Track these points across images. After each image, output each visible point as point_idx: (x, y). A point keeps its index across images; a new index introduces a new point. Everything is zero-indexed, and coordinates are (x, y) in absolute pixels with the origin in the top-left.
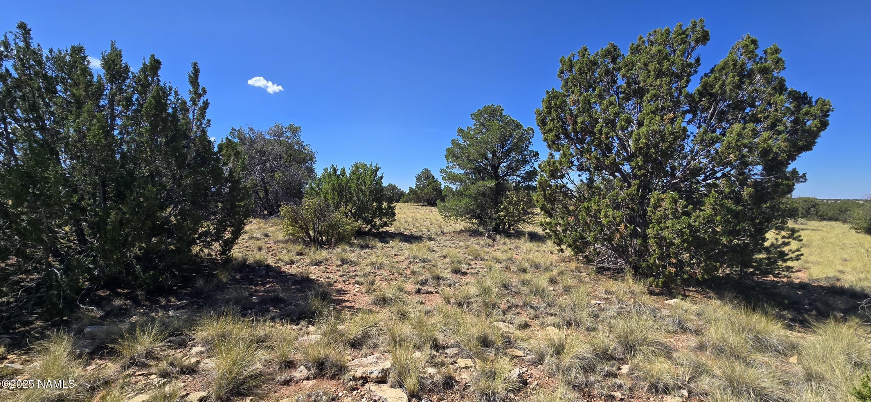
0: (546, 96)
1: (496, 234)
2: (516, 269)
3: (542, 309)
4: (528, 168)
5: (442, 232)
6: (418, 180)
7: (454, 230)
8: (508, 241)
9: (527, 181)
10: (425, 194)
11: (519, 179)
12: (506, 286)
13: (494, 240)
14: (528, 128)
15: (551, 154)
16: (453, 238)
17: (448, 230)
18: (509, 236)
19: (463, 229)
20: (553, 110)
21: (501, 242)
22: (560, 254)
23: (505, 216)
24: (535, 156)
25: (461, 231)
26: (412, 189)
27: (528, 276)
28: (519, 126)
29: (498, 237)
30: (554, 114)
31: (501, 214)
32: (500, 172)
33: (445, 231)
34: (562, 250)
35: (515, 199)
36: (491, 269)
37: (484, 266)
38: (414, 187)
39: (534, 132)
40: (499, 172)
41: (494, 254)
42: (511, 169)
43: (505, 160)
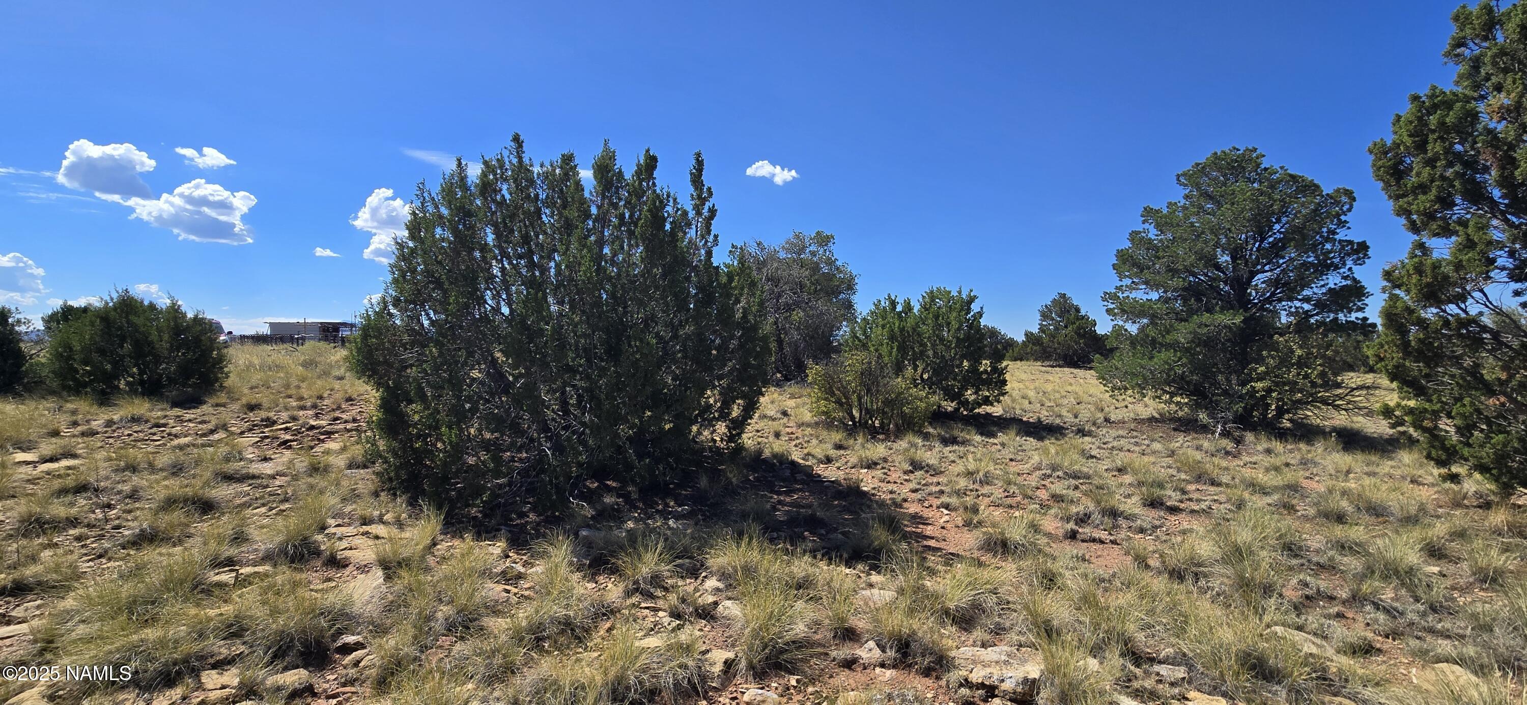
0: (1407, 109)
1: (1244, 430)
2: (1312, 511)
3: (1412, 616)
4: (1334, 280)
5: (1107, 420)
6: (1045, 315)
7: (1132, 415)
8: (1278, 446)
9: (1330, 311)
10: (1059, 343)
11: (1307, 307)
12: (1291, 549)
13: (1239, 441)
14: (1338, 191)
15: (1421, 246)
16: (1135, 433)
17: (1120, 417)
18: (1282, 435)
19: (1157, 416)
20: (1431, 137)
21: (1260, 448)
22: (1448, 485)
23: (1269, 391)
24: (1357, 252)
25: (1152, 419)
26: (1032, 334)
27: (1357, 533)
28: (1311, 188)
29: (1249, 437)
30: (1435, 147)
31: (1259, 385)
32: (1254, 293)
33: (1113, 417)
34: (1454, 478)
35: (1299, 352)
36: (1240, 505)
37: (1223, 498)
38: (1035, 330)
39: (1354, 199)
40: (1250, 294)
41: (1248, 473)
42: (1284, 285)
43: (1267, 268)
